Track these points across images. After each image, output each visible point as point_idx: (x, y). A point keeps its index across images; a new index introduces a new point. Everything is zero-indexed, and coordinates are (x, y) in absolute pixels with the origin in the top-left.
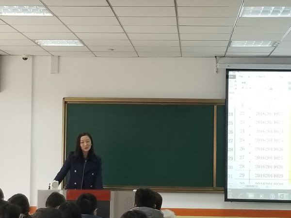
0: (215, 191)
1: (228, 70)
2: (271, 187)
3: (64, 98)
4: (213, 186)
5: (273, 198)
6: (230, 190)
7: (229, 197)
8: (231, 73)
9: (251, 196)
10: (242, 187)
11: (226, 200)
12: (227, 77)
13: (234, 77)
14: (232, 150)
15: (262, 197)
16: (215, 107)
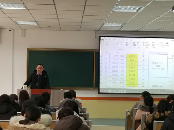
0: (94, 89)
1: (100, 37)
2: (118, 88)
3: (27, 48)
4: (93, 87)
5: (119, 92)
7: (101, 92)
8: (101, 38)
9: (110, 91)
10: (106, 87)
11: (99, 93)
12: (100, 40)
13: (103, 40)
14: (102, 71)
15: (114, 92)
16: (94, 53)
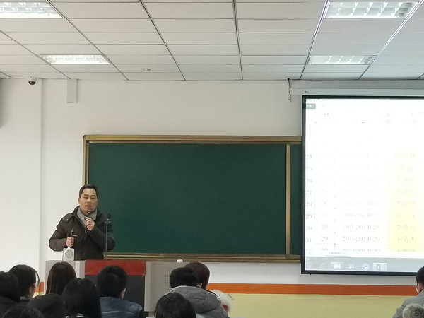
0: (289, 260)
1: (305, 97)
2: (363, 255)
3: (84, 136)
4: (285, 253)
5: (366, 268)
6: (309, 259)
7: (308, 268)
8: (308, 101)
9: (336, 267)
11: (304, 271)
12: (304, 106)
13: (314, 106)
14: (311, 204)
15: (351, 268)
16: (288, 147)
